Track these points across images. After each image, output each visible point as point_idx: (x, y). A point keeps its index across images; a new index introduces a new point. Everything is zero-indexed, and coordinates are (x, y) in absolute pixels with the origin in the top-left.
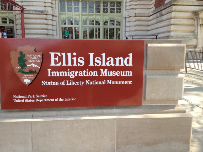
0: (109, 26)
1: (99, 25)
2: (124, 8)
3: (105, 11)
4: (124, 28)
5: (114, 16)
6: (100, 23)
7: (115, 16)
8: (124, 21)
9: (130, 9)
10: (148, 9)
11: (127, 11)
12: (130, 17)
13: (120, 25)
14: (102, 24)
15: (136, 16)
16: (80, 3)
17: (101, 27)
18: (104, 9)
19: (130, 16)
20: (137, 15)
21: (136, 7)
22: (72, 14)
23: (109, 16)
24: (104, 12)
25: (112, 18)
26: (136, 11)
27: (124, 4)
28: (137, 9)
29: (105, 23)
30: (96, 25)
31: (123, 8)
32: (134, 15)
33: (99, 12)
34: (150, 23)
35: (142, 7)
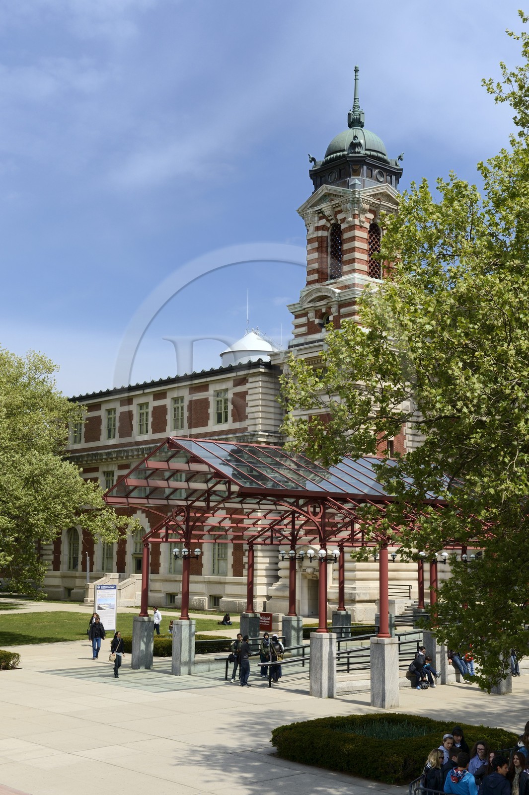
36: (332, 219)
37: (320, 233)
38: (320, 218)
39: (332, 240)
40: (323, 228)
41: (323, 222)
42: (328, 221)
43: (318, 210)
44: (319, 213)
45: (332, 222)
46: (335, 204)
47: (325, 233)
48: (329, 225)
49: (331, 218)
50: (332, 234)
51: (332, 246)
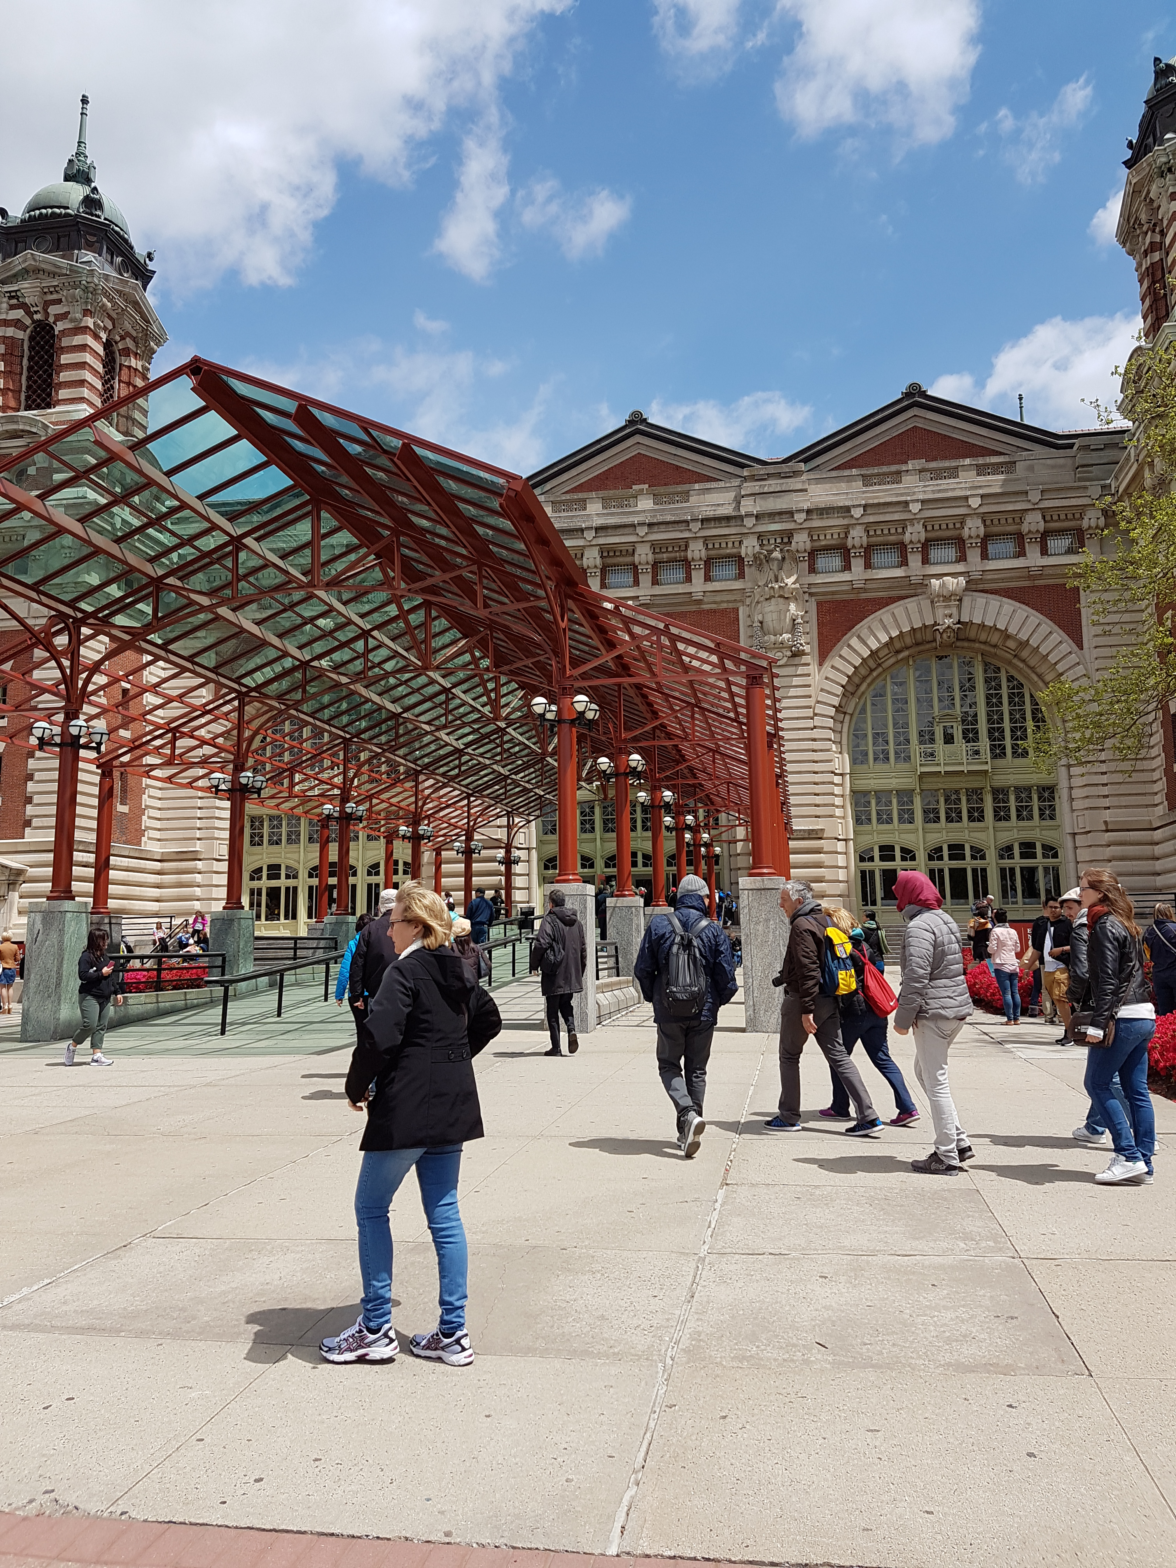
0: (1017, 862)
1: (983, 857)
2: (1066, 806)
3: (1001, 815)
4: (1072, 865)
5: (1033, 828)
6: (985, 854)
7: (1038, 829)
8: (1069, 844)
9: (1087, 809)
10: (1147, 806)
11: (1075, 814)
12: (1089, 832)
13: (1055, 856)
14: (991, 855)
15: (1107, 831)
16: (918, 797)
17: (992, 864)
18: (996, 811)
19: (1087, 829)
20: (1109, 828)
21: (1106, 802)
22: (892, 832)
23: (1015, 830)
24: (998, 818)
25: (1027, 836)
26: (1107, 815)
27: (1063, 793)
28: (1109, 808)
29: (1006, 851)
30: (974, 857)
31: (1061, 804)
32: (1104, 828)
33: (981, 818)
34: (1158, 850)
35: (1124, 801)
36: (36, 312)
37: (10, 332)
38: (12, 307)
39: (31, 348)
40: (17, 324)
41: (19, 314)
42: (29, 314)
43: (10, 292)
44: (11, 298)
45: (36, 317)
46: (48, 287)
47: (20, 335)
48: (28, 321)
49: (35, 309)
50: (31, 338)
51: (30, 358)
